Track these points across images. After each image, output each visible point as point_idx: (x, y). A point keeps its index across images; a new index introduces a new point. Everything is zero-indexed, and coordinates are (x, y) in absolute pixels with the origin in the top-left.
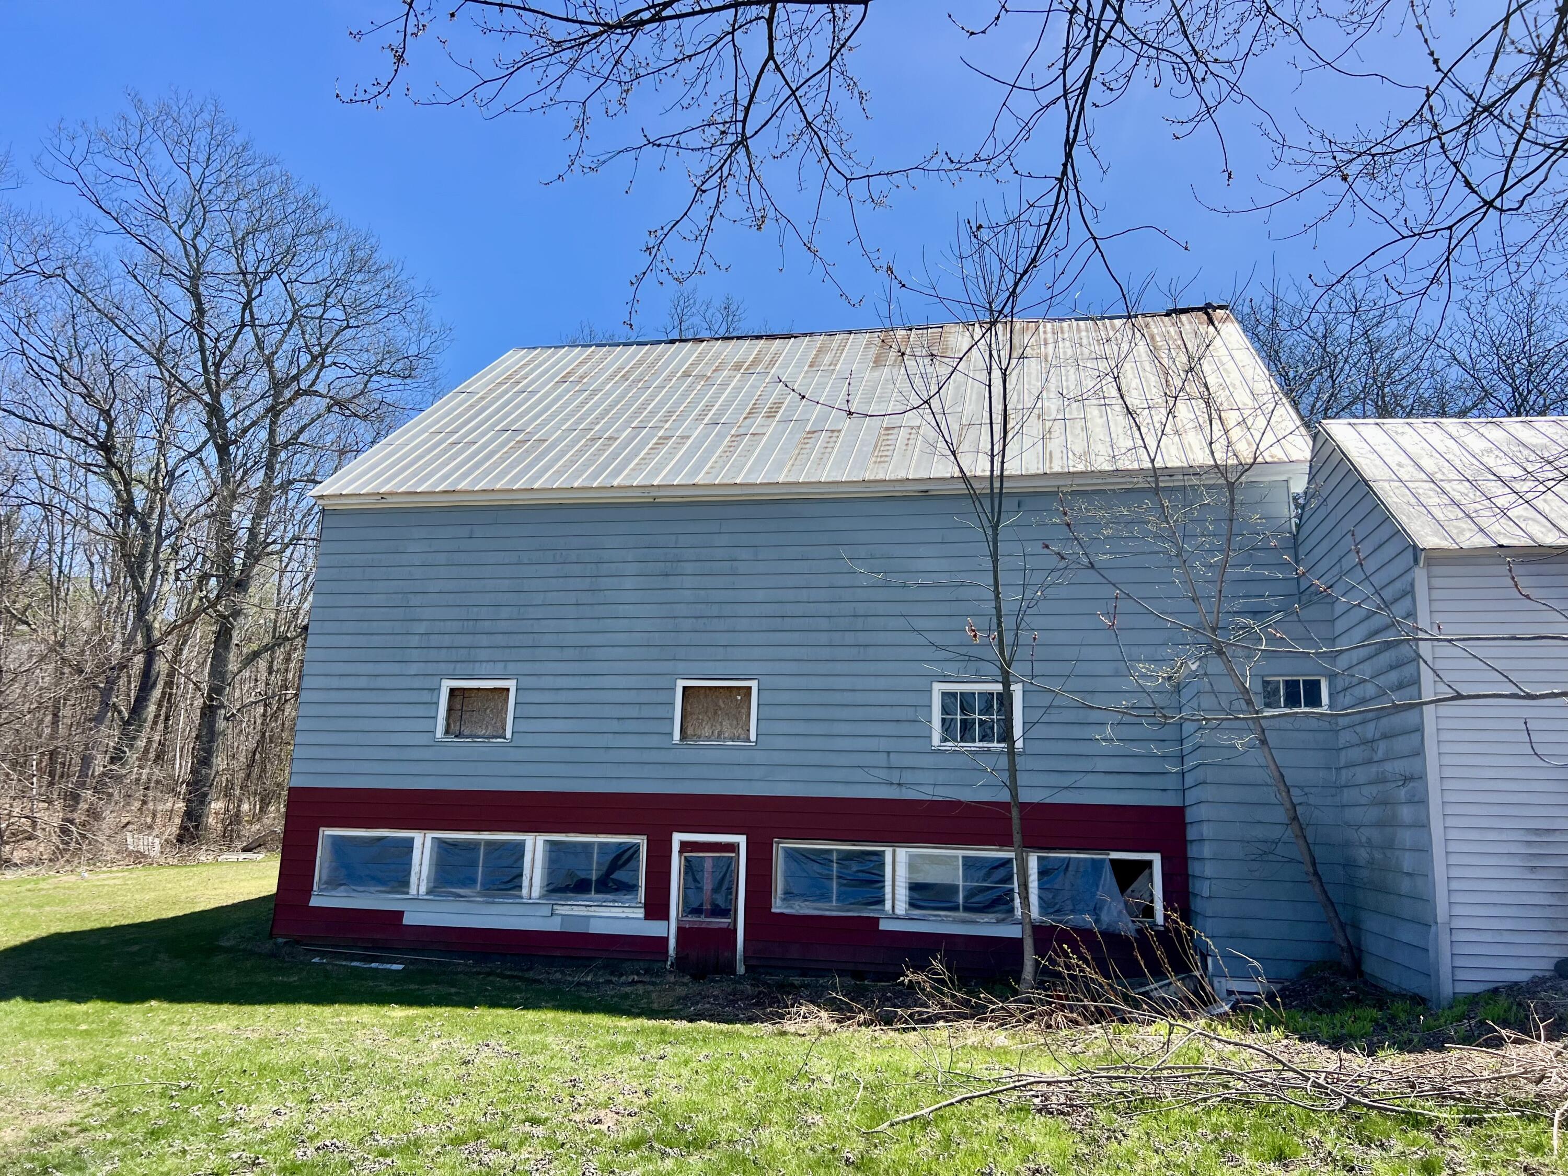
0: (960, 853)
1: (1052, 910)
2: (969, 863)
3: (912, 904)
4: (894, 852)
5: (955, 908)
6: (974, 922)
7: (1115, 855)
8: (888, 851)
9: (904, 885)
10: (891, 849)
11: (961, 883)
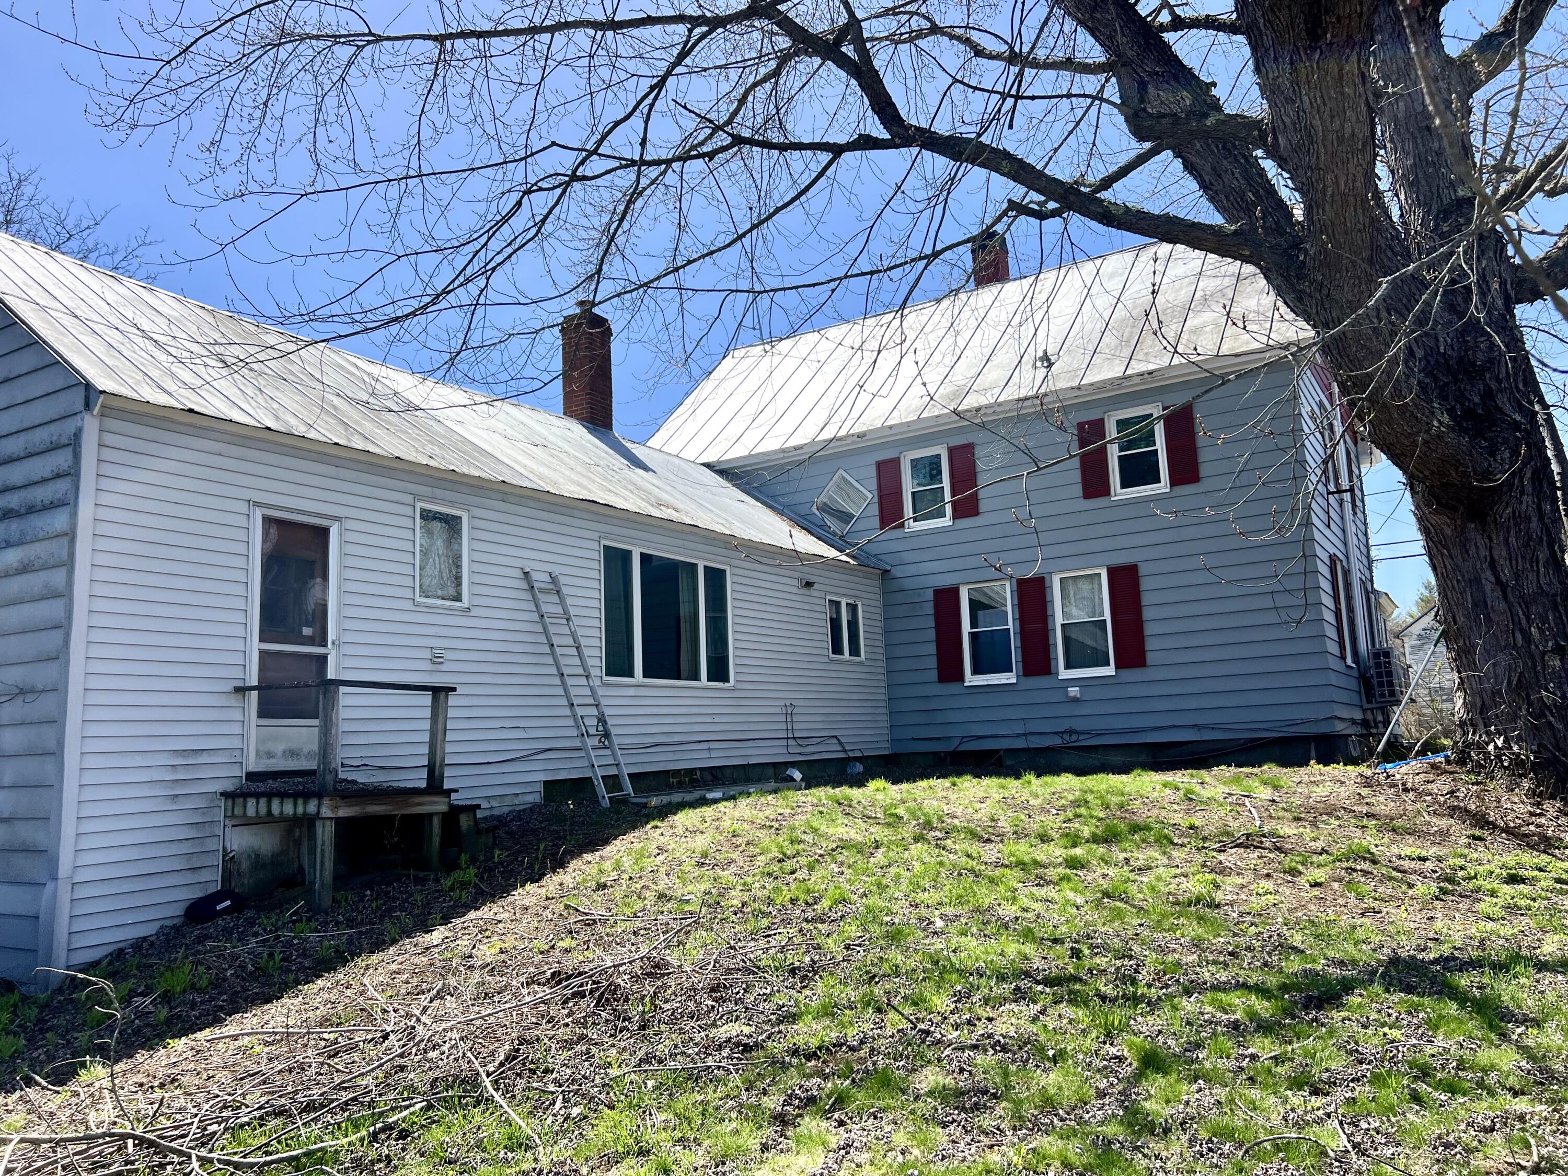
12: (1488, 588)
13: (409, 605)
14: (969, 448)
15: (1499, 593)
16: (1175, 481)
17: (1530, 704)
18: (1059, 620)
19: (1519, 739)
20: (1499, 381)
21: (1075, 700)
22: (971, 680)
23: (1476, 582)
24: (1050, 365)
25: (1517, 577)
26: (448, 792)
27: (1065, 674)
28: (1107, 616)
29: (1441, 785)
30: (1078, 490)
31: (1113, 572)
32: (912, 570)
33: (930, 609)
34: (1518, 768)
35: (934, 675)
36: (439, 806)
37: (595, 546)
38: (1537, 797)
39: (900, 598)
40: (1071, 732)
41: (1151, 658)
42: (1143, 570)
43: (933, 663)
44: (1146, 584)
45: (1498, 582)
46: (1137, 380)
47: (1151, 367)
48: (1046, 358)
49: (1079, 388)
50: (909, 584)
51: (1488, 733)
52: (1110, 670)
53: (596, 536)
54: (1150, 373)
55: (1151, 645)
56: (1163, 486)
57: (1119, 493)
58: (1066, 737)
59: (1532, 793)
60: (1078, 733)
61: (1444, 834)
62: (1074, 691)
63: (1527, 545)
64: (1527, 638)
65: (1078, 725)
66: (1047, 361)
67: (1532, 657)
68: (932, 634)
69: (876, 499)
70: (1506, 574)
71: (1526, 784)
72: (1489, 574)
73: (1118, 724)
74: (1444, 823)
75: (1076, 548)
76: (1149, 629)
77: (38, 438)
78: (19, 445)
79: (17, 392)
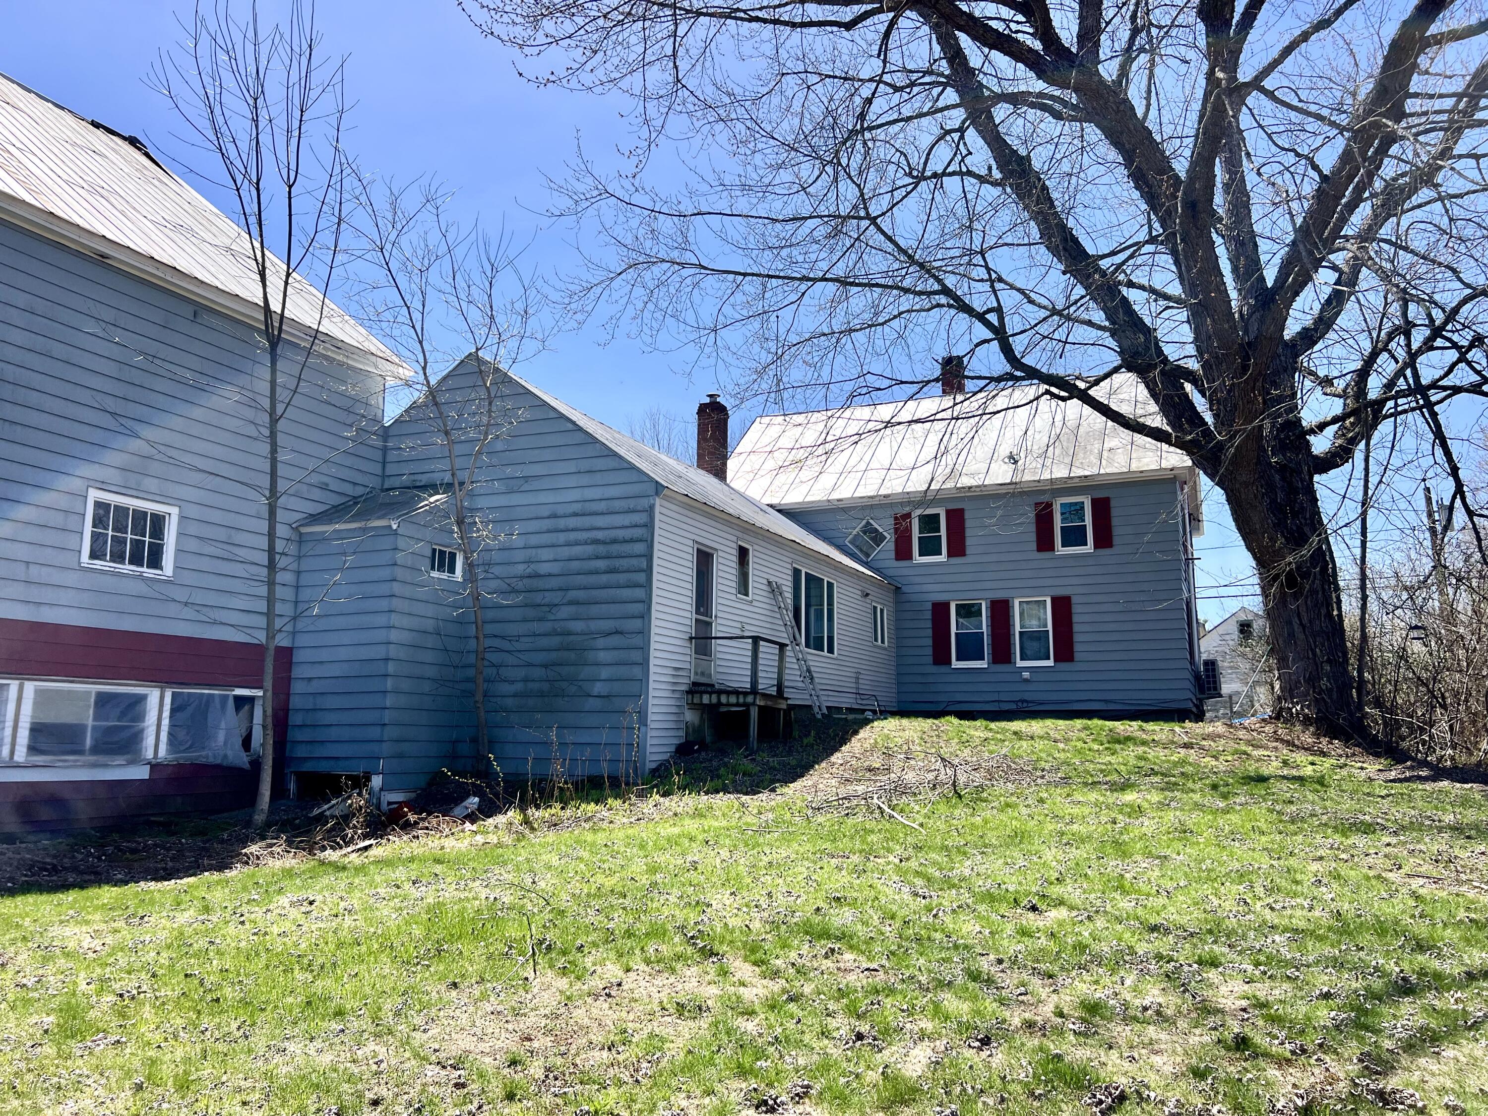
0: (93, 688)
1: (182, 748)
2: (103, 700)
3: (33, 749)
4: (21, 689)
5: (80, 752)
6: (105, 766)
7: (239, 692)
8: (14, 685)
9: (28, 725)
10: (17, 682)
11: (90, 722)
12: (1296, 627)
13: (734, 598)
14: (961, 512)
15: (1301, 629)
16: (1097, 546)
17: (1314, 688)
18: (1018, 629)
19: (1308, 707)
20: (1306, 519)
21: (1026, 680)
22: (956, 664)
24: (1016, 462)
25: (1310, 622)
26: (787, 699)
27: (1020, 664)
28: (1050, 627)
29: (1269, 729)
30: (1034, 546)
31: (1054, 600)
32: (917, 588)
33: (929, 615)
34: (1307, 722)
35: (930, 659)
36: (783, 705)
37: (789, 566)
38: (1317, 735)
39: (907, 606)
40: (1023, 701)
41: (1077, 656)
42: (1074, 600)
43: (929, 651)
44: (1076, 609)
45: (1301, 624)
46: (1077, 480)
47: (1087, 473)
48: (1011, 457)
49: (1039, 481)
50: (914, 597)
51: (1292, 703)
52: (1050, 663)
53: (790, 561)
54: (1086, 477)
55: (1077, 647)
56: (1089, 548)
57: (1060, 550)
58: (1020, 704)
59: (1314, 734)
60: (1027, 701)
61: (1276, 748)
62: (1026, 675)
63: (1316, 606)
64: (1314, 654)
65: (1028, 696)
66: (1013, 459)
67: (1316, 664)
68: (930, 632)
69: (893, 539)
70: (1305, 621)
71: (1312, 729)
72: (1296, 619)
73: (1054, 697)
74: (1275, 744)
75: (1031, 583)
76: (1077, 638)
77: (617, 505)
78: (602, 506)
79: (598, 478)
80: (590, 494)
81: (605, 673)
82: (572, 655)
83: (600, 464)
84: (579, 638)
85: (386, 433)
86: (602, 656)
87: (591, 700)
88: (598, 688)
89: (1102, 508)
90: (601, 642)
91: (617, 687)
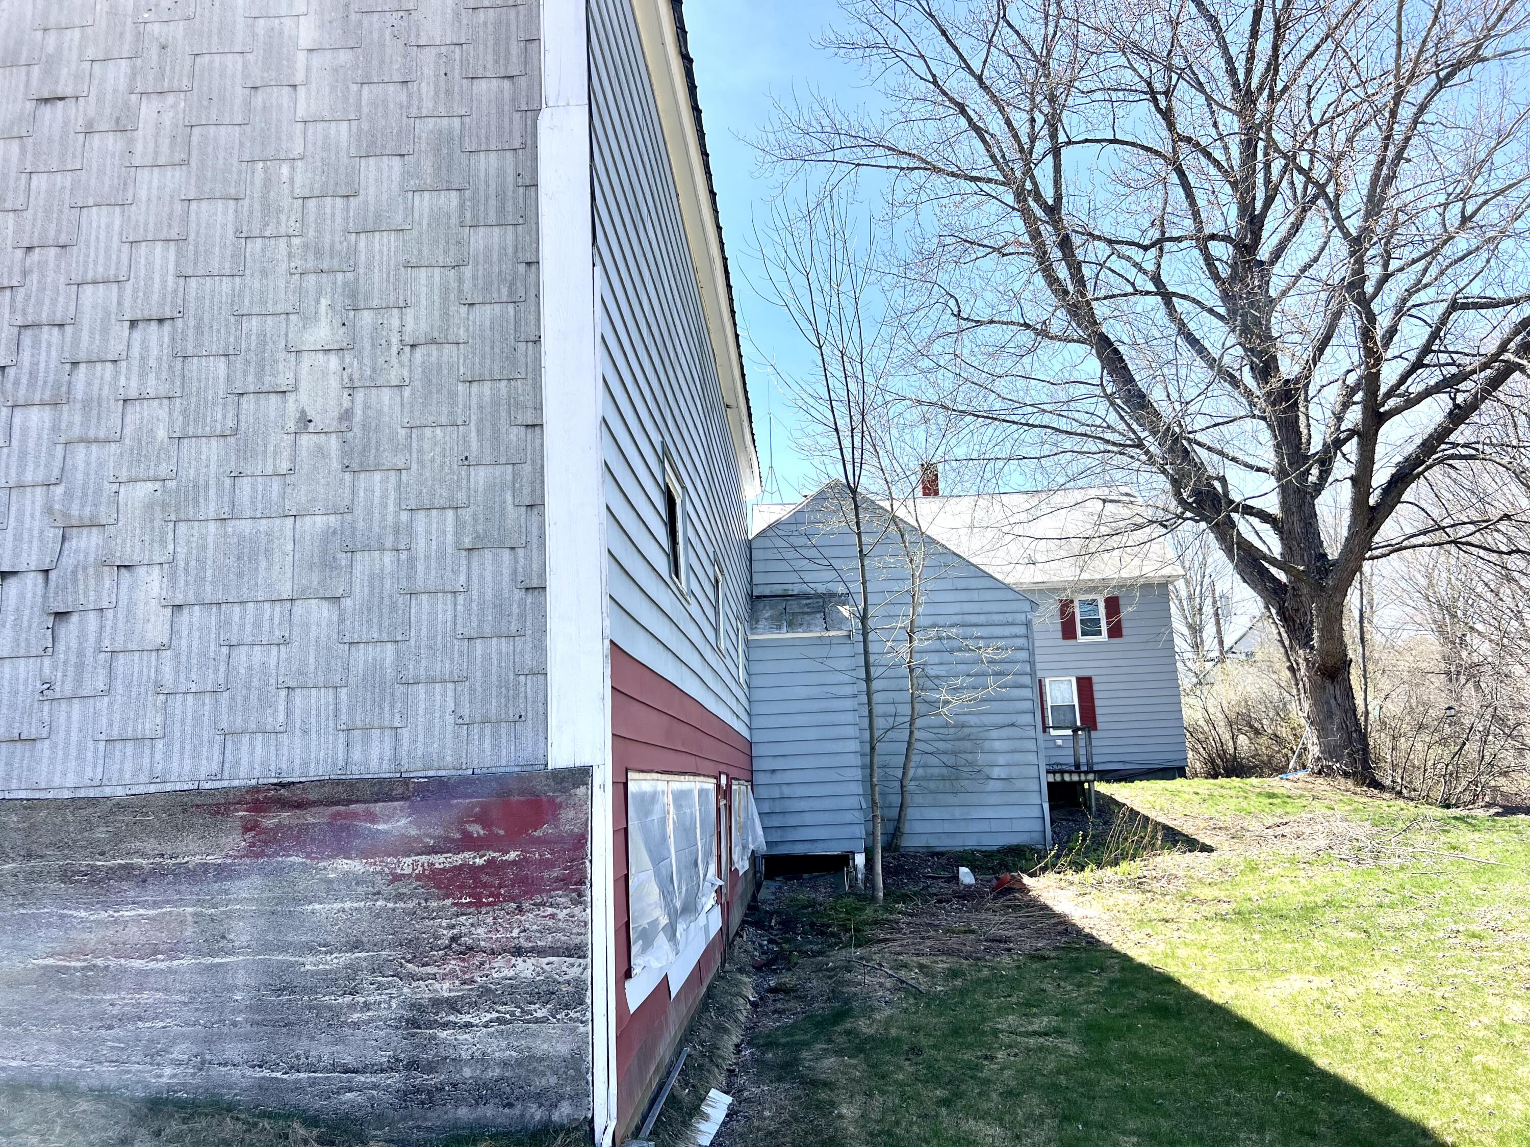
16: (1110, 636)
18: (1050, 703)
21: (1060, 746)
23: (1328, 703)
27: (1055, 732)
28: (1076, 702)
30: (1061, 635)
31: (1078, 680)
40: (1058, 764)
41: (1099, 726)
42: (1094, 680)
44: (1096, 687)
54: (1102, 579)
55: (1099, 719)
56: (1104, 637)
57: (1081, 638)
58: (1056, 766)
60: (1061, 764)
62: (1059, 742)
65: (1062, 760)
75: (1061, 665)
76: (1098, 711)
77: (997, 618)
78: (982, 619)
79: (975, 595)
80: (968, 607)
81: (1001, 759)
82: (968, 745)
83: (974, 583)
84: (973, 730)
85: (749, 544)
86: (997, 745)
87: (992, 782)
88: (996, 772)
89: (1113, 605)
90: (995, 734)
91: (1015, 772)
